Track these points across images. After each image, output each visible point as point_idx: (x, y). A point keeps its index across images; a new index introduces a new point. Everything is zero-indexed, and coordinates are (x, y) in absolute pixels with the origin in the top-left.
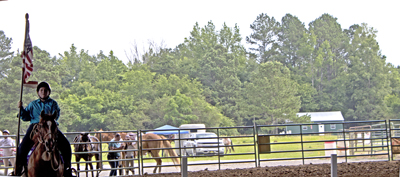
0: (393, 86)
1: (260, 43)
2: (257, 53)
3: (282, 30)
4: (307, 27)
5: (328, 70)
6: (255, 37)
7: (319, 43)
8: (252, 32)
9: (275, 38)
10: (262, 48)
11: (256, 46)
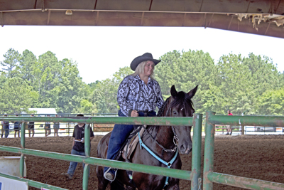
0: (85, 95)
1: (9, 66)
2: (7, 72)
3: (22, 59)
4: (38, 58)
5: (49, 85)
6: (6, 62)
7: (45, 67)
8: (5, 59)
9: (18, 63)
10: (10, 69)
11: (6, 68)
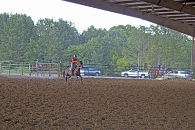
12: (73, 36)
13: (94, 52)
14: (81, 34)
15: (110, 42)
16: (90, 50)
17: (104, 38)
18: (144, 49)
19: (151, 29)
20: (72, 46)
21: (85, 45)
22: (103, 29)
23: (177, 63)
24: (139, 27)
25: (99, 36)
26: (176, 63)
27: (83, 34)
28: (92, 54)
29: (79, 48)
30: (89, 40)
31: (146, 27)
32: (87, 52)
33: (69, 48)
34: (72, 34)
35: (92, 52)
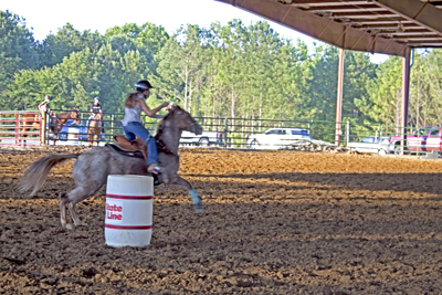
12: (25, 49)
13: (78, 86)
14: (41, 42)
15: (114, 63)
16: (67, 80)
17: (99, 53)
18: (198, 79)
19: (212, 32)
20: (24, 72)
21: (56, 68)
22: (93, 32)
23: (276, 111)
24: (186, 28)
25: (88, 49)
26: (272, 111)
27: (45, 42)
28: (73, 91)
29: (42, 77)
30: (65, 58)
31: (201, 28)
32: (61, 85)
33: (16, 75)
34: (23, 42)
35: (74, 86)
